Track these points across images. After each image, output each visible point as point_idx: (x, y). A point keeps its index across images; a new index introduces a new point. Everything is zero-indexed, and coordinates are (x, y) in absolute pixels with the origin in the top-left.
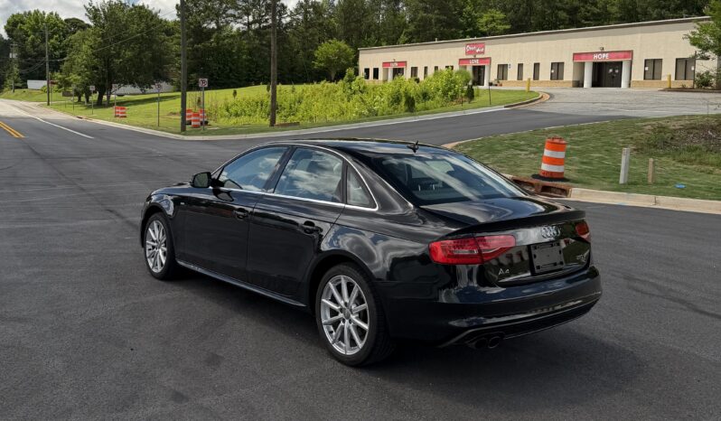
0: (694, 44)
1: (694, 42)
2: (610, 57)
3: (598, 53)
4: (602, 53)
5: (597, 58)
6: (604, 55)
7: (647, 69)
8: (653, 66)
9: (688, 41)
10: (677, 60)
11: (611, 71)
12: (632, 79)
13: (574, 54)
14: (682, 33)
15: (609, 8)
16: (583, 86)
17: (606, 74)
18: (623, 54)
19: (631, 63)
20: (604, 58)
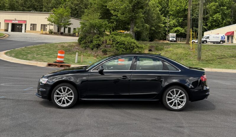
0: (49, 21)
1: (49, 20)
2: (18, 22)
3: (14, 20)
4: (16, 20)
5: (14, 22)
6: (16, 21)
7: (31, 27)
8: (34, 26)
9: (47, 19)
10: (41, 25)
11: (18, 26)
12: (26, 30)
13: (5, 20)
14: (45, 17)
15: (6, 5)
16: (8, 31)
17: (16, 27)
18: (23, 22)
19: (26, 24)
20: (17, 22)
